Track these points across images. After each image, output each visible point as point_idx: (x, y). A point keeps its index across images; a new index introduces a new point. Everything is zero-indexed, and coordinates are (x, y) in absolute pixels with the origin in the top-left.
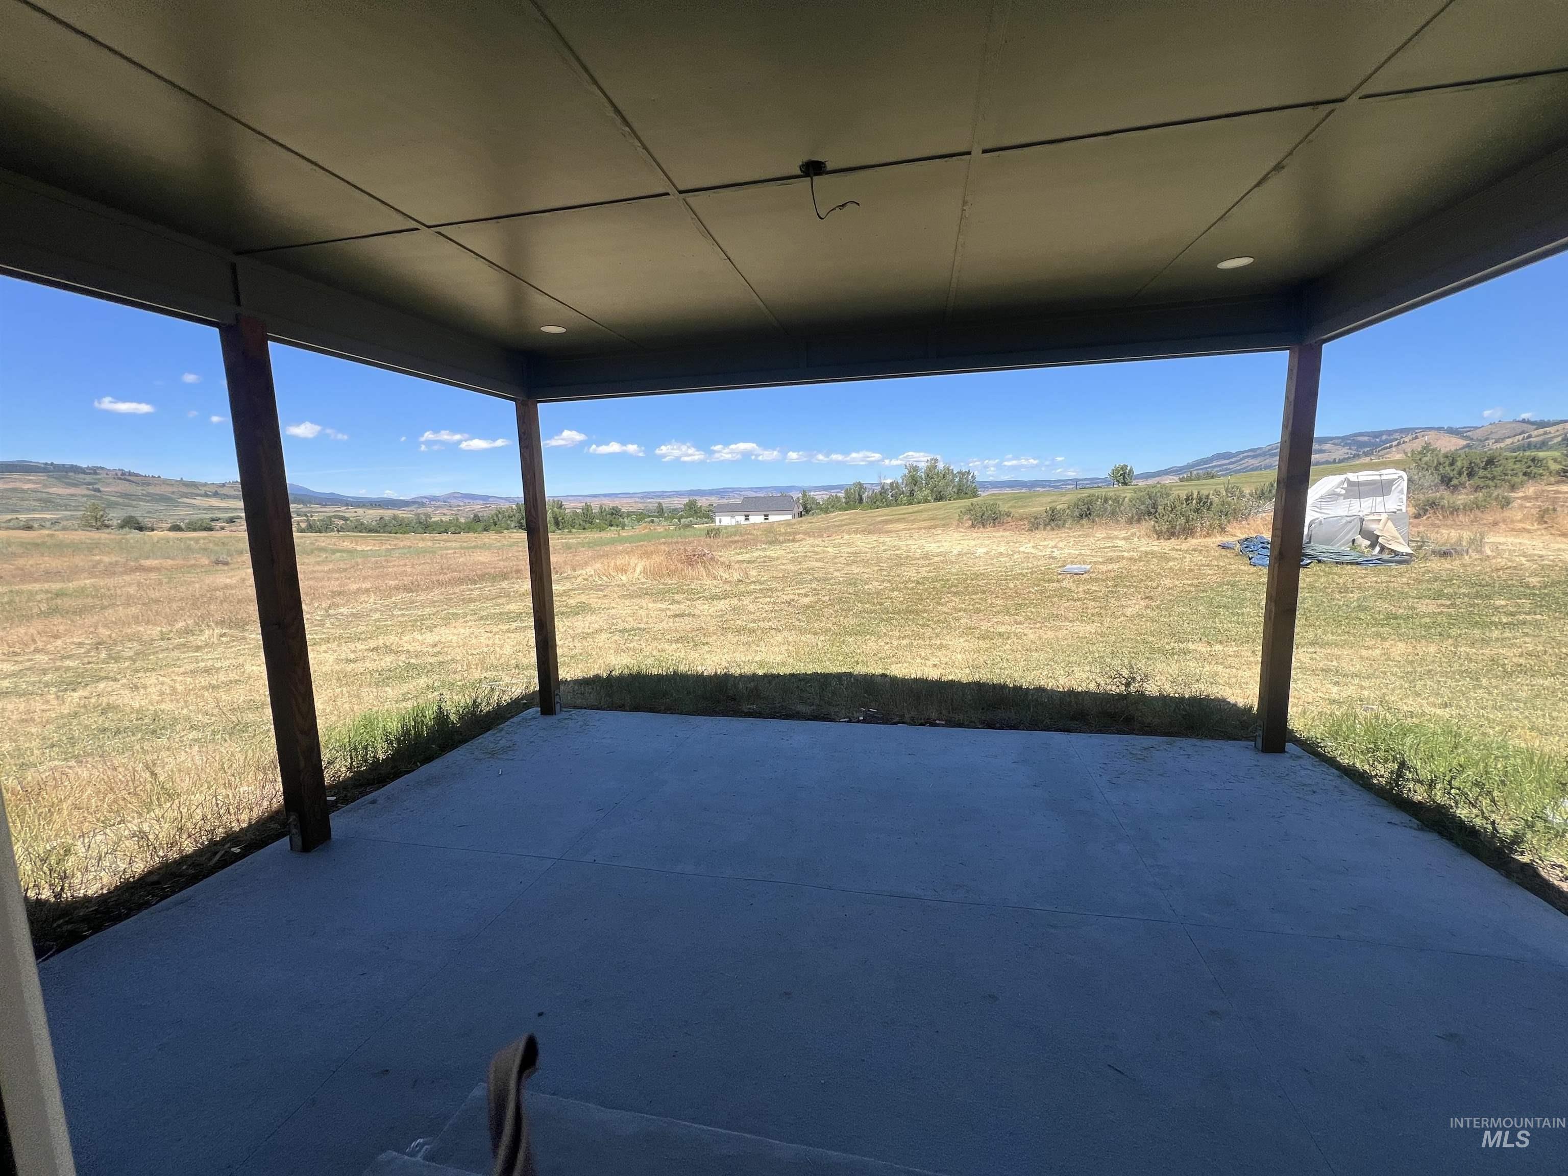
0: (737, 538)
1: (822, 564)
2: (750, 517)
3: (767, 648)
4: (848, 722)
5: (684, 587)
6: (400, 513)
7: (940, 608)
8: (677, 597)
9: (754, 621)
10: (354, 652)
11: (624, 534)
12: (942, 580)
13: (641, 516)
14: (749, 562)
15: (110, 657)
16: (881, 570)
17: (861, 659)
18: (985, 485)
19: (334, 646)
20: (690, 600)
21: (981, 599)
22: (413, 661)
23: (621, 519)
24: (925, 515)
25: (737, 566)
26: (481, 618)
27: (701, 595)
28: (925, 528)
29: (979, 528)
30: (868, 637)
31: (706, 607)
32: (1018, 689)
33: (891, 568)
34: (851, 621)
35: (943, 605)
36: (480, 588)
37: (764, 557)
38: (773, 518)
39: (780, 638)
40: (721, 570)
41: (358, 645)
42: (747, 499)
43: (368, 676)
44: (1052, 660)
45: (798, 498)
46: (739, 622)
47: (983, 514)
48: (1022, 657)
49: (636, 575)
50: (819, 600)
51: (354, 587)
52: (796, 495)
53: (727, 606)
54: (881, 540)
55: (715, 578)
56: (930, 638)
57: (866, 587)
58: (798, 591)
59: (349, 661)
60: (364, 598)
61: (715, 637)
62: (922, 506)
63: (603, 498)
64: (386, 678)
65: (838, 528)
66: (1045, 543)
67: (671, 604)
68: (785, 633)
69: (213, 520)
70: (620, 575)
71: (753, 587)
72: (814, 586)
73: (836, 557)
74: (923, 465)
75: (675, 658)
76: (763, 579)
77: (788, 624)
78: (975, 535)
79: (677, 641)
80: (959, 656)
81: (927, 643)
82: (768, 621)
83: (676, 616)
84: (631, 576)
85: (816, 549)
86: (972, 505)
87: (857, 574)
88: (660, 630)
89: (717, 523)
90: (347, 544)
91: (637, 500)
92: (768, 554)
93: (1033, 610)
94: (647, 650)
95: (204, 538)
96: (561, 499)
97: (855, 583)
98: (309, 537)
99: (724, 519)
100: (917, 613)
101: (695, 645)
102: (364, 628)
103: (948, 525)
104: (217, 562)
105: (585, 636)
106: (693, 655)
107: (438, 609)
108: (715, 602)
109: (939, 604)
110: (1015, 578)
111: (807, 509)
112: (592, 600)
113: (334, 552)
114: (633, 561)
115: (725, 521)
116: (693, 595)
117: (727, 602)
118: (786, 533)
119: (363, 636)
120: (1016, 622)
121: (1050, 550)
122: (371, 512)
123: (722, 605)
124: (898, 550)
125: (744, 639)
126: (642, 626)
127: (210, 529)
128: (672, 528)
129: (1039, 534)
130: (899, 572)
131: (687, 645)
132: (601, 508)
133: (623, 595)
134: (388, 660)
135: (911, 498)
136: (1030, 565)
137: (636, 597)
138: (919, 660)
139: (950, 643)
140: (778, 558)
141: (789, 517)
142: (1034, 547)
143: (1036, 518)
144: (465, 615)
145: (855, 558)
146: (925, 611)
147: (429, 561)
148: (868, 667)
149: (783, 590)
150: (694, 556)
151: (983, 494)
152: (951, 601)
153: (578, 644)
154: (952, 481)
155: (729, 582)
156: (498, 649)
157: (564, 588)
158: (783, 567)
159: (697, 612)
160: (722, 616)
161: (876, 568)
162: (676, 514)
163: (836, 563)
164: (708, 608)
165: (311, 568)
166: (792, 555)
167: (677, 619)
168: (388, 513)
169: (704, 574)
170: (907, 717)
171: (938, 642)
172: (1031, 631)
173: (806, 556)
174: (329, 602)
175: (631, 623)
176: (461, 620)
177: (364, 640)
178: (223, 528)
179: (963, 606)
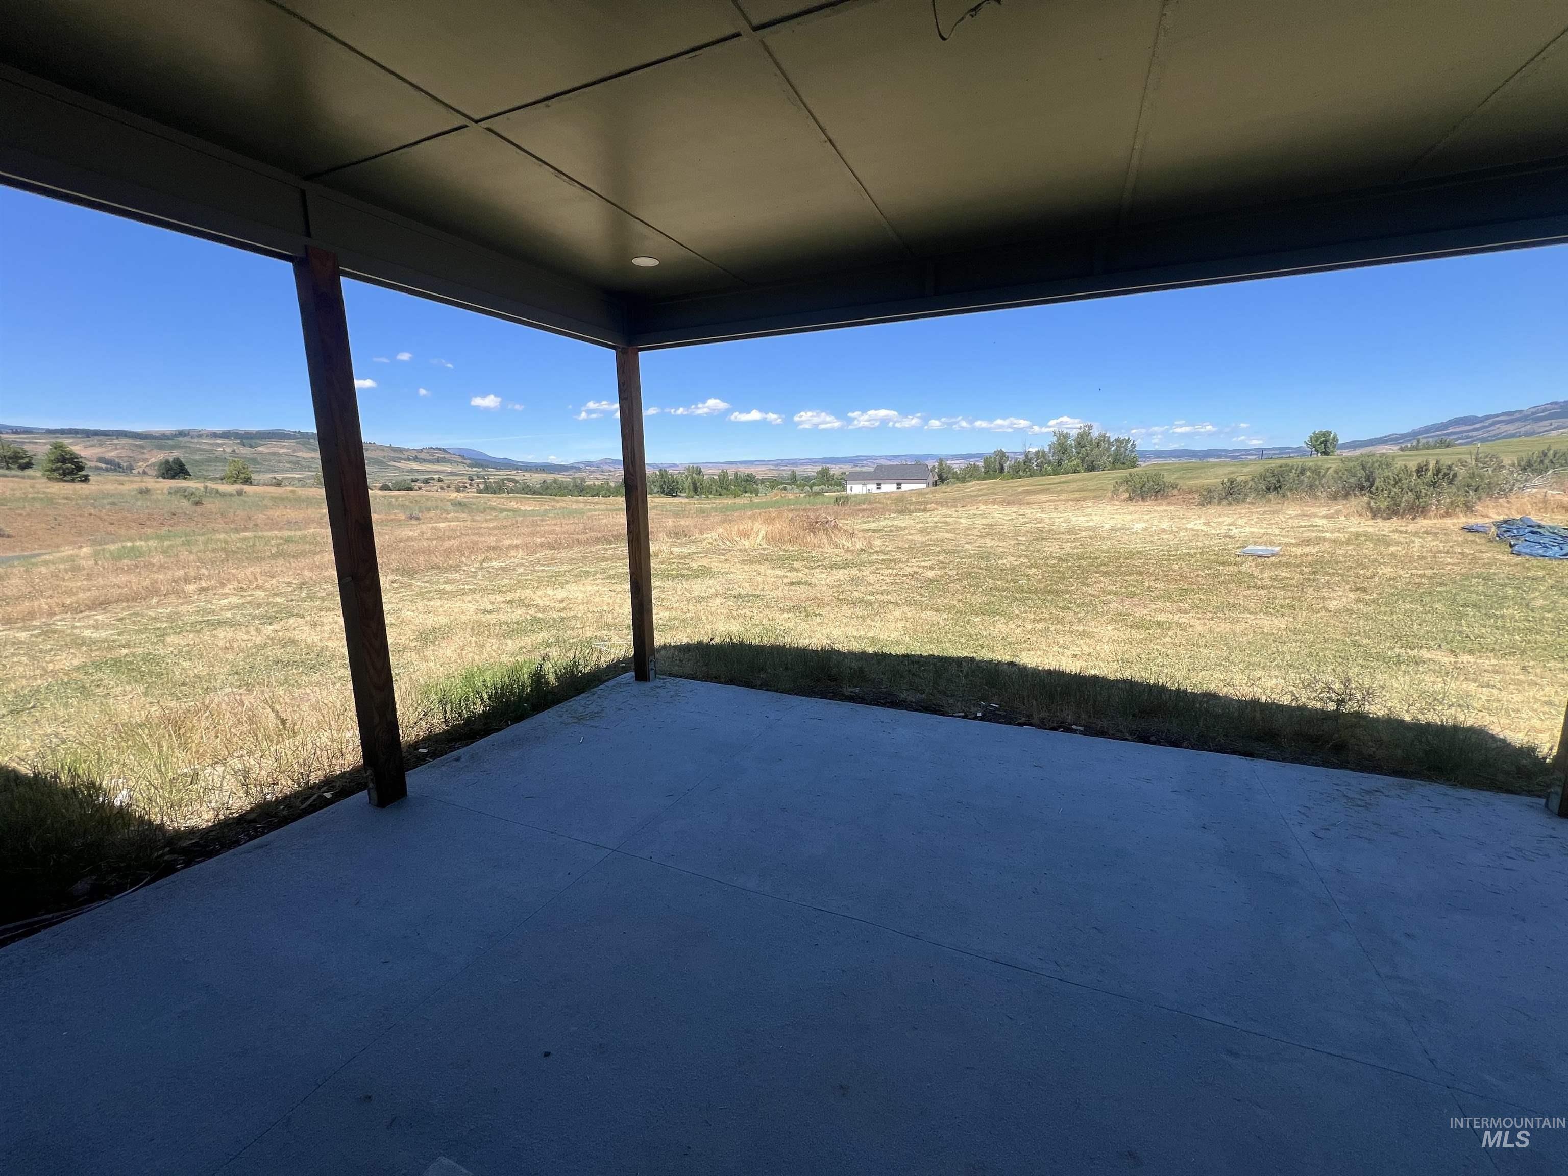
0: (865, 507)
1: (953, 535)
2: (883, 486)
3: (883, 623)
4: (963, 717)
5: (805, 555)
6: (561, 477)
7: (1085, 589)
8: (796, 565)
9: (872, 594)
10: (493, 603)
11: (756, 501)
12: (1090, 557)
13: (774, 483)
14: (874, 531)
15: (308, 596)
16: (1017, 544)
17: (987, 642)
18: (1145, 455)
19: (477, 596)
20: (808, 568)
21: (1137, 581)
22: (540, 615)
23: (755, 486)
24: (1074, 486)
25: (860, 535)
26: (609, 577)
27: (820, 563)
28: (1072, 500)
29: (1137, 501)
30: (997, 617)
31: (824, 576)
32: (1180, 694)
33: (1031, 542)
34: (978, 599)
35: (1088, 585)
36: (614, 548)
37: (892, 526)
38: (905, 487)
39: (898, 613)
40: (844, 538)
41: (497, 597)
42: (879, 467)
43: (498, 628)
44: (1227, 659)
45: (934, 466)
46: (856, 594)
47: (1144, 486)
48: (1186, 653)
49: (758, 541)
50: (946, 574)
51: (507, 542)
52: (931, 464)
53: (846, 576)
54: (1021, 512)
55: (837, 546)
56: (1071, 623)
57: (1000, 562)
58: (923, 564)
59: (486, 612)
60: (513, 553)
61: (829, 608)
62: (1071, 476)
63: (739, 465)
64: (513, 630)
65: (974, 499)
66: (1220, 520)
67: (789, 571)
68: (905, 608)
69: (413, 481)
70: (742, 540)
71: (875, 557)
72: (941, 558)
73: (969, 529)
74: (1074, 433)
75: (783, 628)
76: (887, 549)
77: (908, 599)
78: (1131, 509)
79: (789, 611)
80: (1106, 647)
81: (1067, 629)
82: (887, 595)
83: (792, 584)
84: (753, 542)
85: (948, 519)
86: (1130, 475)
87: (991, 547)
88: (774, 598)
89: (849, 491)
90: (513, 504)
91: (772, 467)
92: (895, 523)
93: (1202, 597)
94: (757, 619)
95: (403, 496)
96: (700, 466)
97: (987, 557)
98: (483, 497)
99: (854, 486)
100: (1057, 593)
101: (808, 616)
102: (506, 581)
103: (1100, 496)
104: (411, 518)
105: (700, 600)
106: (803, 626)
107: (573, 566)
108: (834, 572)
109: (1084, 584)
110: (1180, 558)
111: (942, 477)
112: (714, 563)
113: (502, 510)
114: (757, 525)
115: (856, 489)
116: (812, 563)
117: (846, 572)
118: (917, 503)
119: (504, 589)
120: (1180, 610)
121: (1226, 527)
122: (537, 475)
123: (841, 574)
124: (1040, 523)
125: (858, 612)
126: (758, 592)
127: (411, 489)
128: (802, 495)
129: (1212, 510)
130: (1038, 547)
131: (798, 614)
132: (736, 474)
133: (744, 561)
134: (518, 613)
135: (1058, 468)
136: (1200, 544)
137: (756, 563)
138: (1056, 648)
139: (1095, 630)
140: (905, 528)
141: (924, 486)
142: (1207, 524)
143: (1209, 491)
144: (596, 573)
145: (990, 531)
146: (1067, 592)
147: (576, 521)
148: (994, 652)
149: (907, 561)
150: (817, 523)
151: (1143, 464)
152: (1101, 582)
153: (691, 607)
154: (1108, 449)
155: (851, 551)
156: (617, 608)
157: (689, 551)
158: (910, 537)
159: (814, 581)
160: (840, 586)
161: (1013, 542)
162: (808, 482)
163: (968, 535)
164: (825, 577)
165: (479, 525)
166: (921, 525)
167: (793, 588)
168: (549, 477)
169: (826, 541)
170: (1036, 720)
171: (1081, 628)
172: (1199, 622)
173: (936, 527)
174: (483, 556)
175: (747, 589)
176: (591, 578)
177: (504, 592)
178: (420, 489)
179: (1114, 588)
